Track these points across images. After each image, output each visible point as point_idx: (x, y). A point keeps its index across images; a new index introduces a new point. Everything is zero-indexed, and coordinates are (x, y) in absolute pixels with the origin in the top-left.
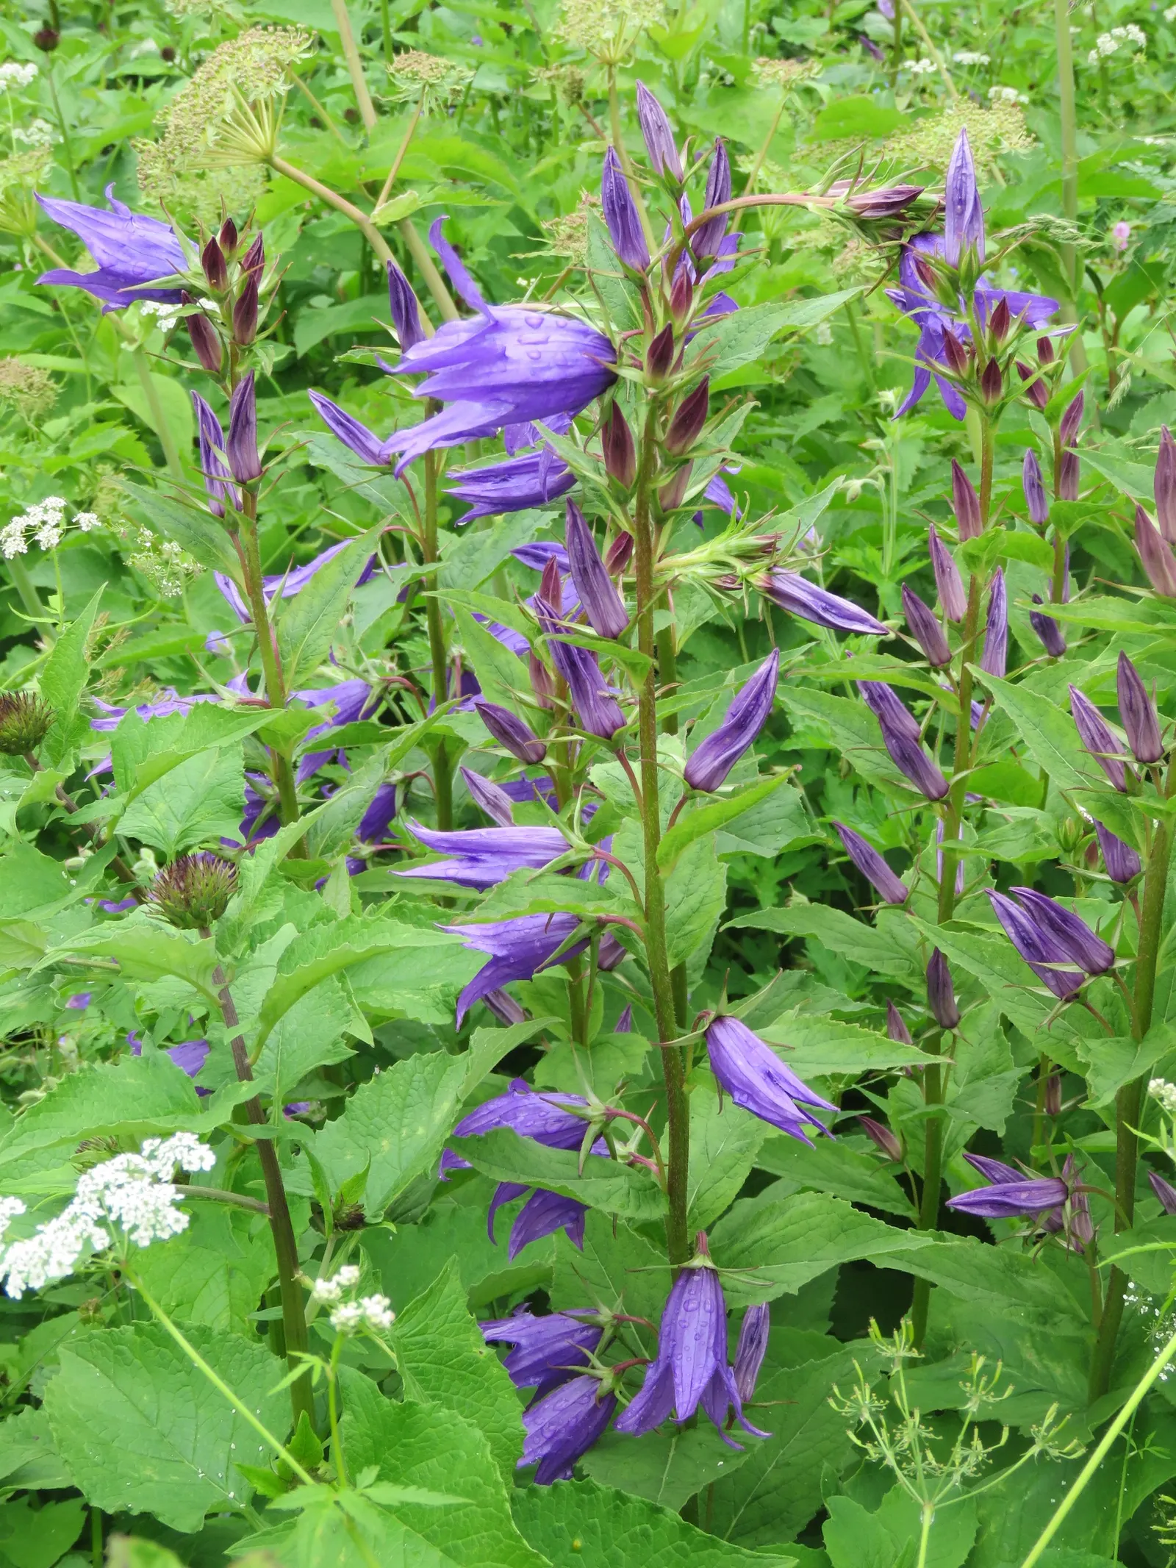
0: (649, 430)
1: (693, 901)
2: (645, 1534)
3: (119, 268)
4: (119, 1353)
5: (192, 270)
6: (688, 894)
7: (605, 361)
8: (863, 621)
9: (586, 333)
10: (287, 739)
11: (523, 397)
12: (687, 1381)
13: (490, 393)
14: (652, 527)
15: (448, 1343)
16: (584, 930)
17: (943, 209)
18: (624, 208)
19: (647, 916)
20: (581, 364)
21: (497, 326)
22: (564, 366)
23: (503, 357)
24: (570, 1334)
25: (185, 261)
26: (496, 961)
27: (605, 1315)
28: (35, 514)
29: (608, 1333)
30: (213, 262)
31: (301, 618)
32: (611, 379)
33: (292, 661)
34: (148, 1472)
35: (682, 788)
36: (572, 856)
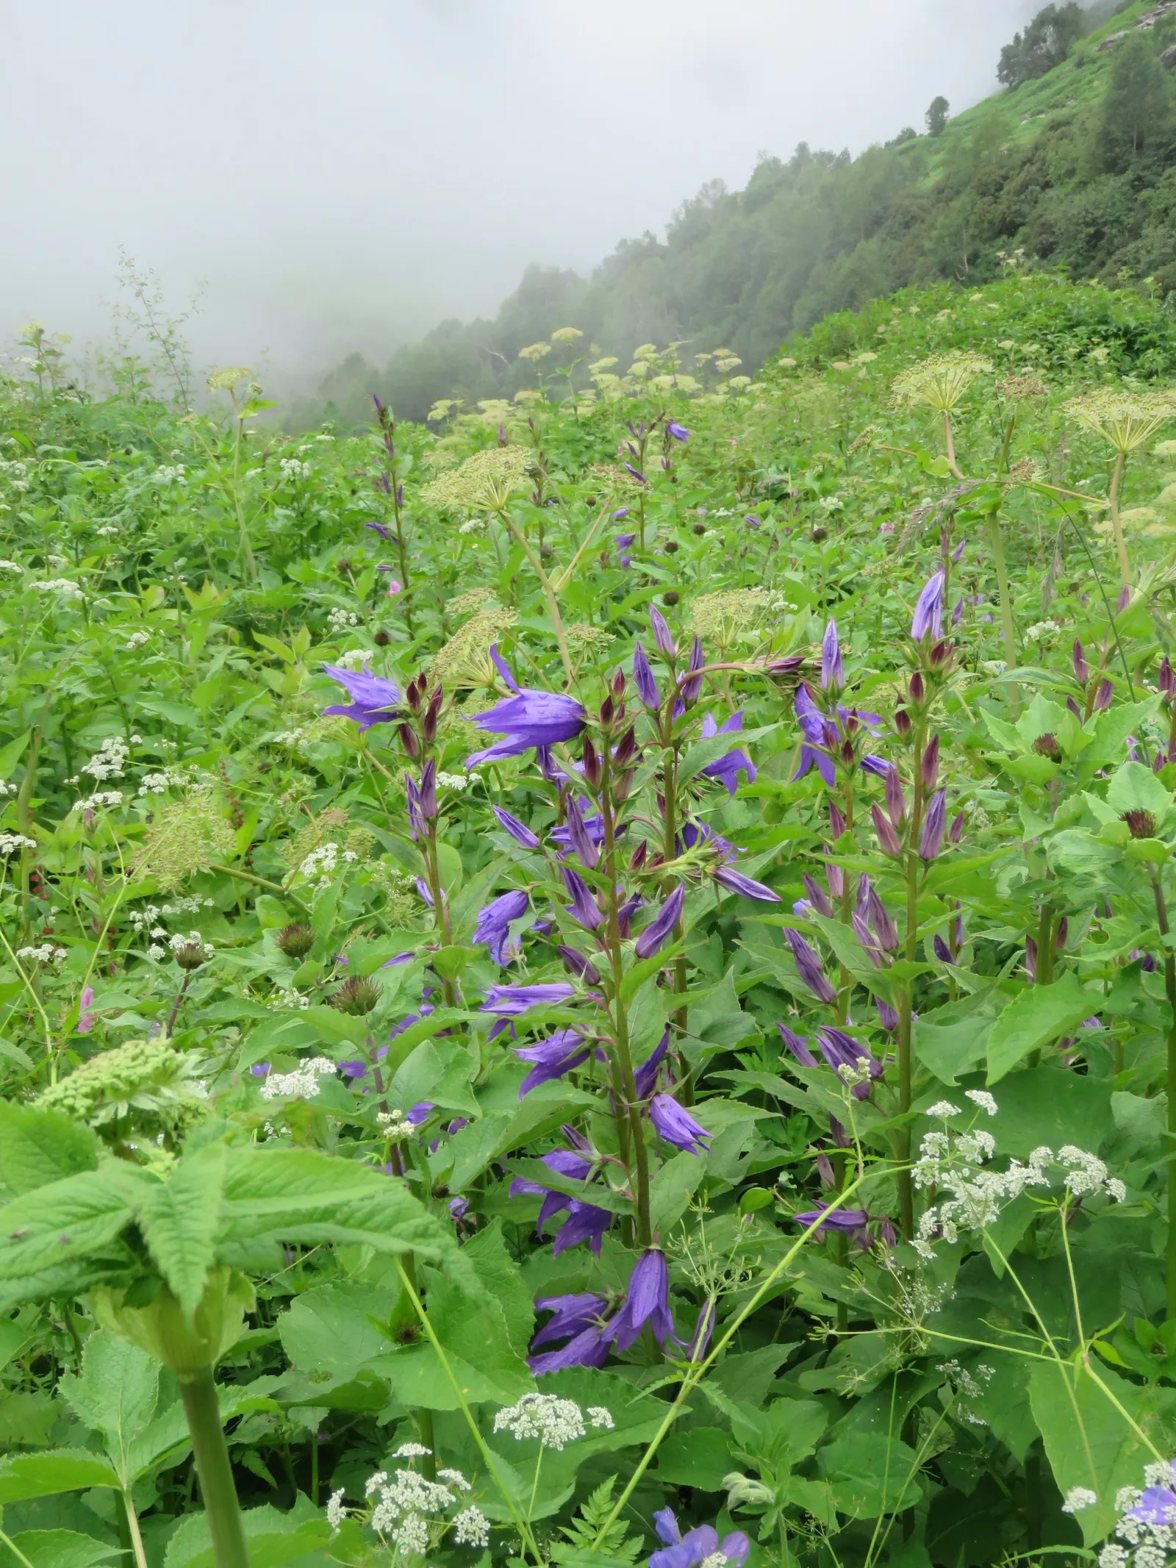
0: (606, 756)
1: (648, 1032)
2: (608, 1393)
3: (366, 702)
4: (324, 1300)
5: (403, 703)
6: (646, 1028)
7: (579, 716)
8: (768, 894)
9: (569, 702)
10: (451, 970)
11: (534, 733)
12: (640, 1310)
13: (518, 728)
14: (612, 809)
15: (492, 1264)
16: (586, 1045)
17: (820, 668)
18: (645, 675)
19: (618, 1034)
20: (565, 717)
21: (523, 698)
22: (556, 717)
23: (524, 711)
24: (590, 1305)
25: (400, 698)
26: (540, 1065)
27: (611, 1295)
28: (321, 853)
29: (611, 1305)
30: (413, 696)
31: (462, 904)
32: (583, 726)
33: (457, 927)
34: (332, 1359)
35: (633, 957)
36: (576, 998)
